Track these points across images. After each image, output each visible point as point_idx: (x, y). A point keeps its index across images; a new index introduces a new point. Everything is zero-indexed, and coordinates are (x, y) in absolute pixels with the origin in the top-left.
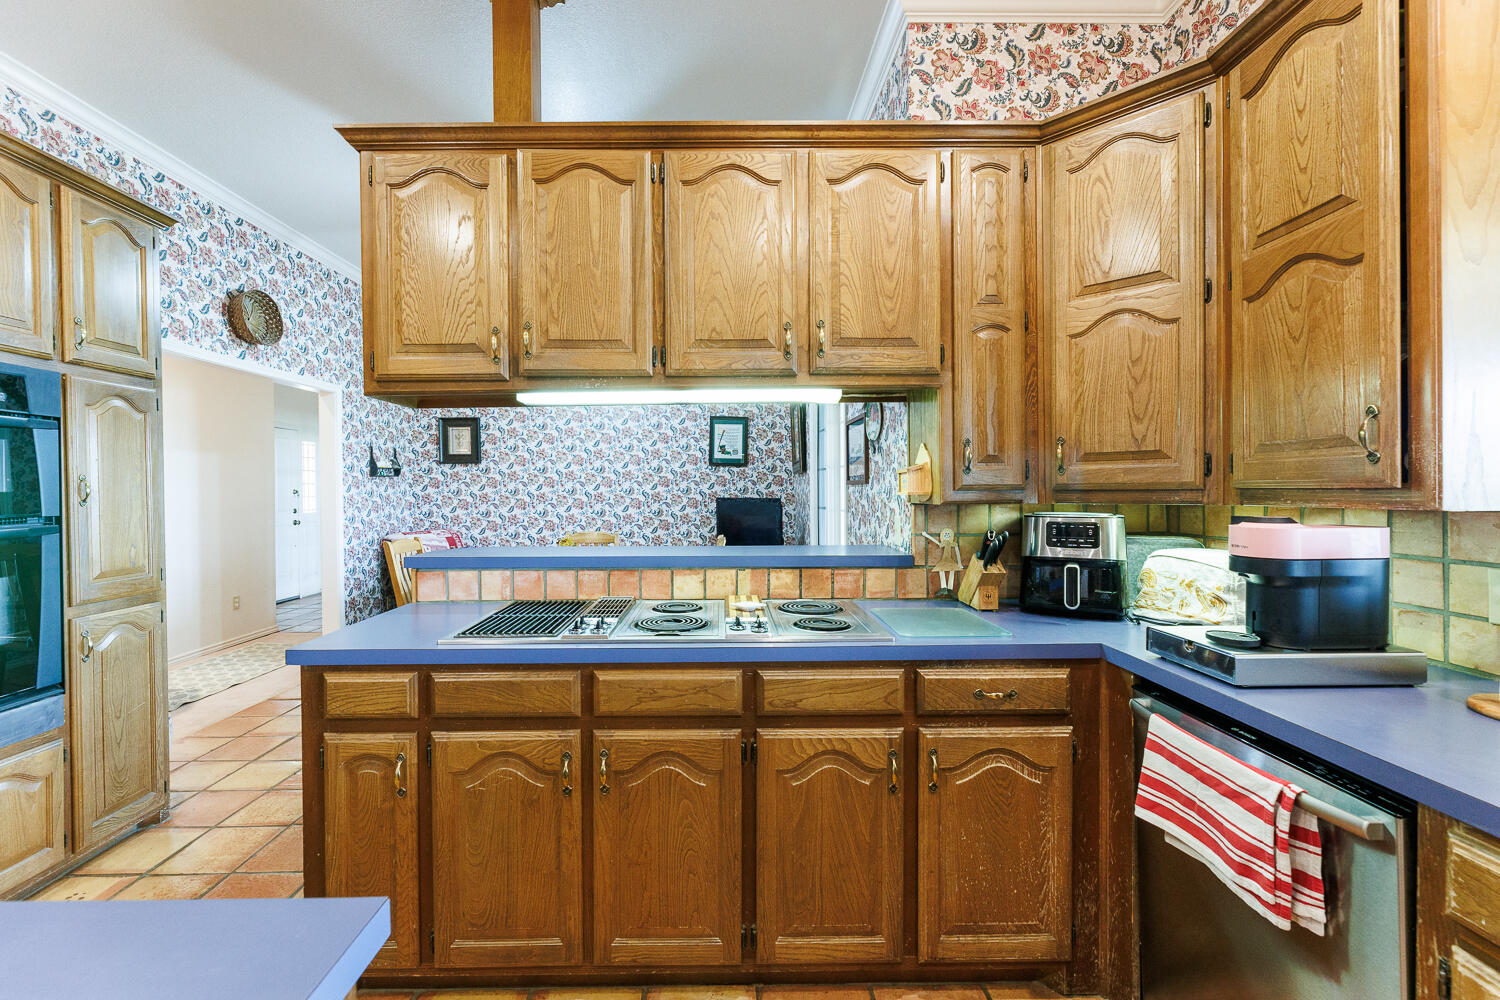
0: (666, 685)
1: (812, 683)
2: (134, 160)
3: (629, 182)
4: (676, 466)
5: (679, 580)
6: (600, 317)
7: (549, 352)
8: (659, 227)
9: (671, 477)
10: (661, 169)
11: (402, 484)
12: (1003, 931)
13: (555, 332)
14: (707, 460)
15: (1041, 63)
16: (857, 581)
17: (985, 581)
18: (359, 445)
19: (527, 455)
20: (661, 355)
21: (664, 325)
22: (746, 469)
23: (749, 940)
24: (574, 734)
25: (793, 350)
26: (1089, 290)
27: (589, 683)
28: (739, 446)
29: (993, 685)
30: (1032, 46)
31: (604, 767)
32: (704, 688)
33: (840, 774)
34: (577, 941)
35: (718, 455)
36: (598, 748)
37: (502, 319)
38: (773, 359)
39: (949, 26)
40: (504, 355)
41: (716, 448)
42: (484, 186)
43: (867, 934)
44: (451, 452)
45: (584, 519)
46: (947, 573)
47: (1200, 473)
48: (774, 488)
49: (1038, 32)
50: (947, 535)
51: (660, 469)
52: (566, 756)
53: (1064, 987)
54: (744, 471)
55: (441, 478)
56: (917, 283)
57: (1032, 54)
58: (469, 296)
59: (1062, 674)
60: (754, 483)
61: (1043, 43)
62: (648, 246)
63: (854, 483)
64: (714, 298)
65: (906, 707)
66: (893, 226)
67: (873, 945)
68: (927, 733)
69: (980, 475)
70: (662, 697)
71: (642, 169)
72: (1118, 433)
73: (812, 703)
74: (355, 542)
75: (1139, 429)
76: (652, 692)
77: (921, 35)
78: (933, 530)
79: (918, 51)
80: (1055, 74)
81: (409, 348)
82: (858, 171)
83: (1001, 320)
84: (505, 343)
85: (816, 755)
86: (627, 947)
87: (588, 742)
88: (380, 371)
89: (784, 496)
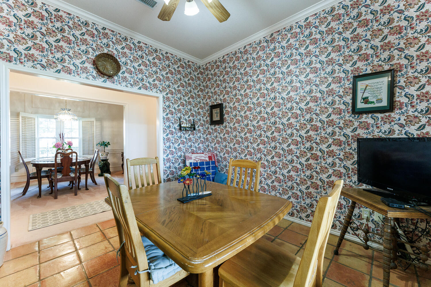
2: (42, 3)
14: (350, 110)
22: (392, 114)
28: (384, 95)
41: (360, 100)
54: (389, 116)
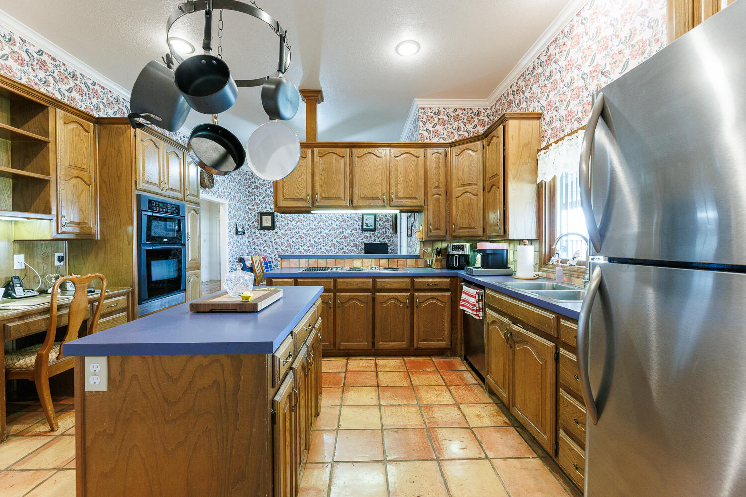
0: (354, 282)
1: (388, 282)
3: (343, 157)
4: (349, 231)
5: (355, 262)
6: (336, 192)
7: (322, 201)
8: (351, 168)
9: (347, 235)
10: (352, 153)
11: (245, 237)
12: (434, 341)
13: (324, 195)
15: (456, 119)
16: (404, 262)
17: (437, 261)
18: (233, 222)
19: (292, 227)
20: (351, 201)
21: (352, 194)
23: (373, 344)
24: (332, 294)
25: (386, 200)
26: (460, 186)
27: (335, 282)
28: (373, 224)
29: (431, 282)
30: (453, 114)
31: (339, 302)
32: (363, 283)
33: (395, 303)
34: (332, 343)
35: (365, 227)
36: (337, 297)
37: (310, 192)
38: (380, 202)
39: (430, 108)
40: (311, 201)
41: (364, 224)
42: (306, 157)
43: (401, 342)
44: (263, 226)
45: (314, 251)
46: (429, 260)
47: (482, 232)
48: (386, 239)
49: (455, 110)
50: (429, 250)
51: (343, 232)
52: (330, 299)
53: (449, 355)
55: (259, 235)
56: (418, 183)
57: (454, 116)
58: (301, 186)
59: (448, 280)
60: (378, 238)
61: (456, 113)
62: (348, 173)
63: (409, 236)
64: (365, 187)
65: (411, 287)
66: (411, 169)
67: (403, 344)
68: (416, 294)
69: (434, 233)
70: (353, 285)
71: (347, 154)
72: (465, 222)
73: (388, 286)
74: (231, 258)
75: (470, 221)
76: (350, 284)
77: (422, 111)
78: (426, 248)
79: (422, 115)
80: (460, 122)
81: (286, 199)
82: (402, 154)
83: (440, 193)
84: (311, 198)
85: (389, 299)
86: (344, 345)
87: (335, 296)
88: (278, 205)
89: (390, 242)
